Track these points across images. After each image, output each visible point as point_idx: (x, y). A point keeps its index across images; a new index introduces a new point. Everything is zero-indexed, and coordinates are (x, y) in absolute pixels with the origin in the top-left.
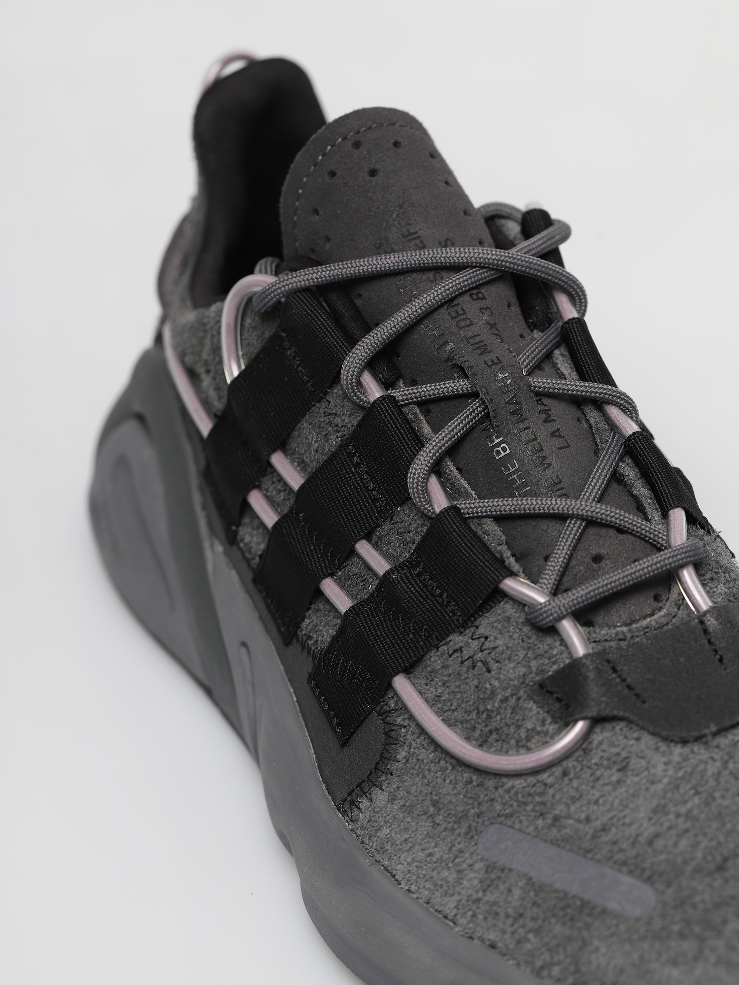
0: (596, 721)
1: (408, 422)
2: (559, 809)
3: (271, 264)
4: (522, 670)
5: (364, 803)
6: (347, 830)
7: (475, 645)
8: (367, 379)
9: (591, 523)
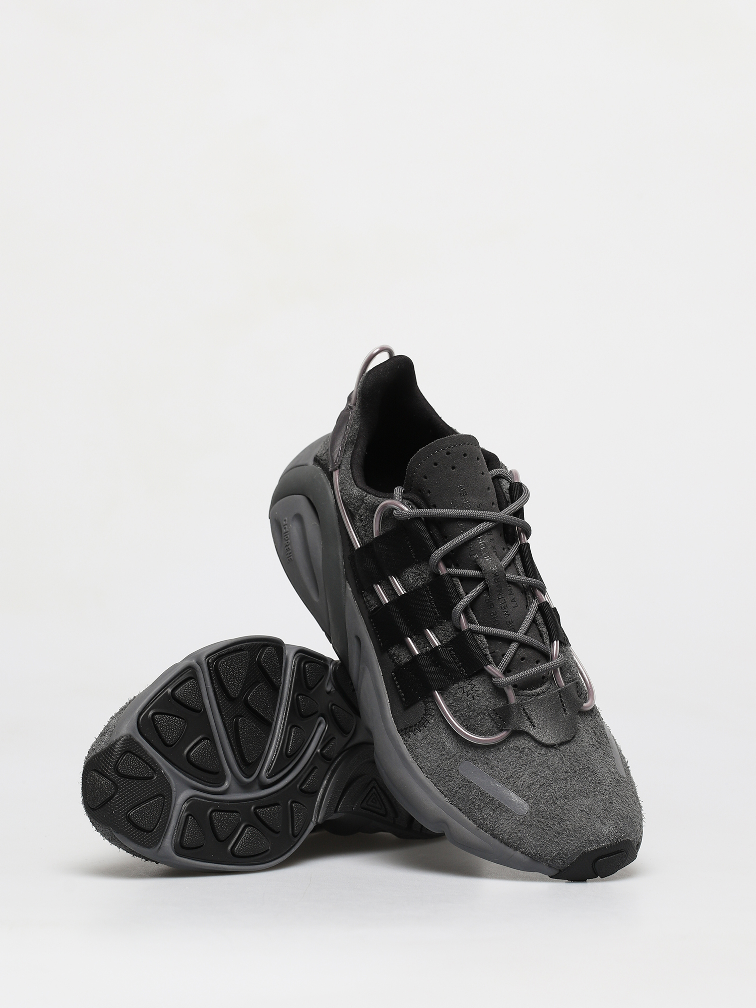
0: (514, 731)
1: (455, 585)
3: (402, 489)
4: (487, 703)
7: (469, 687)
8: (442, 565)
9: (522, 645)
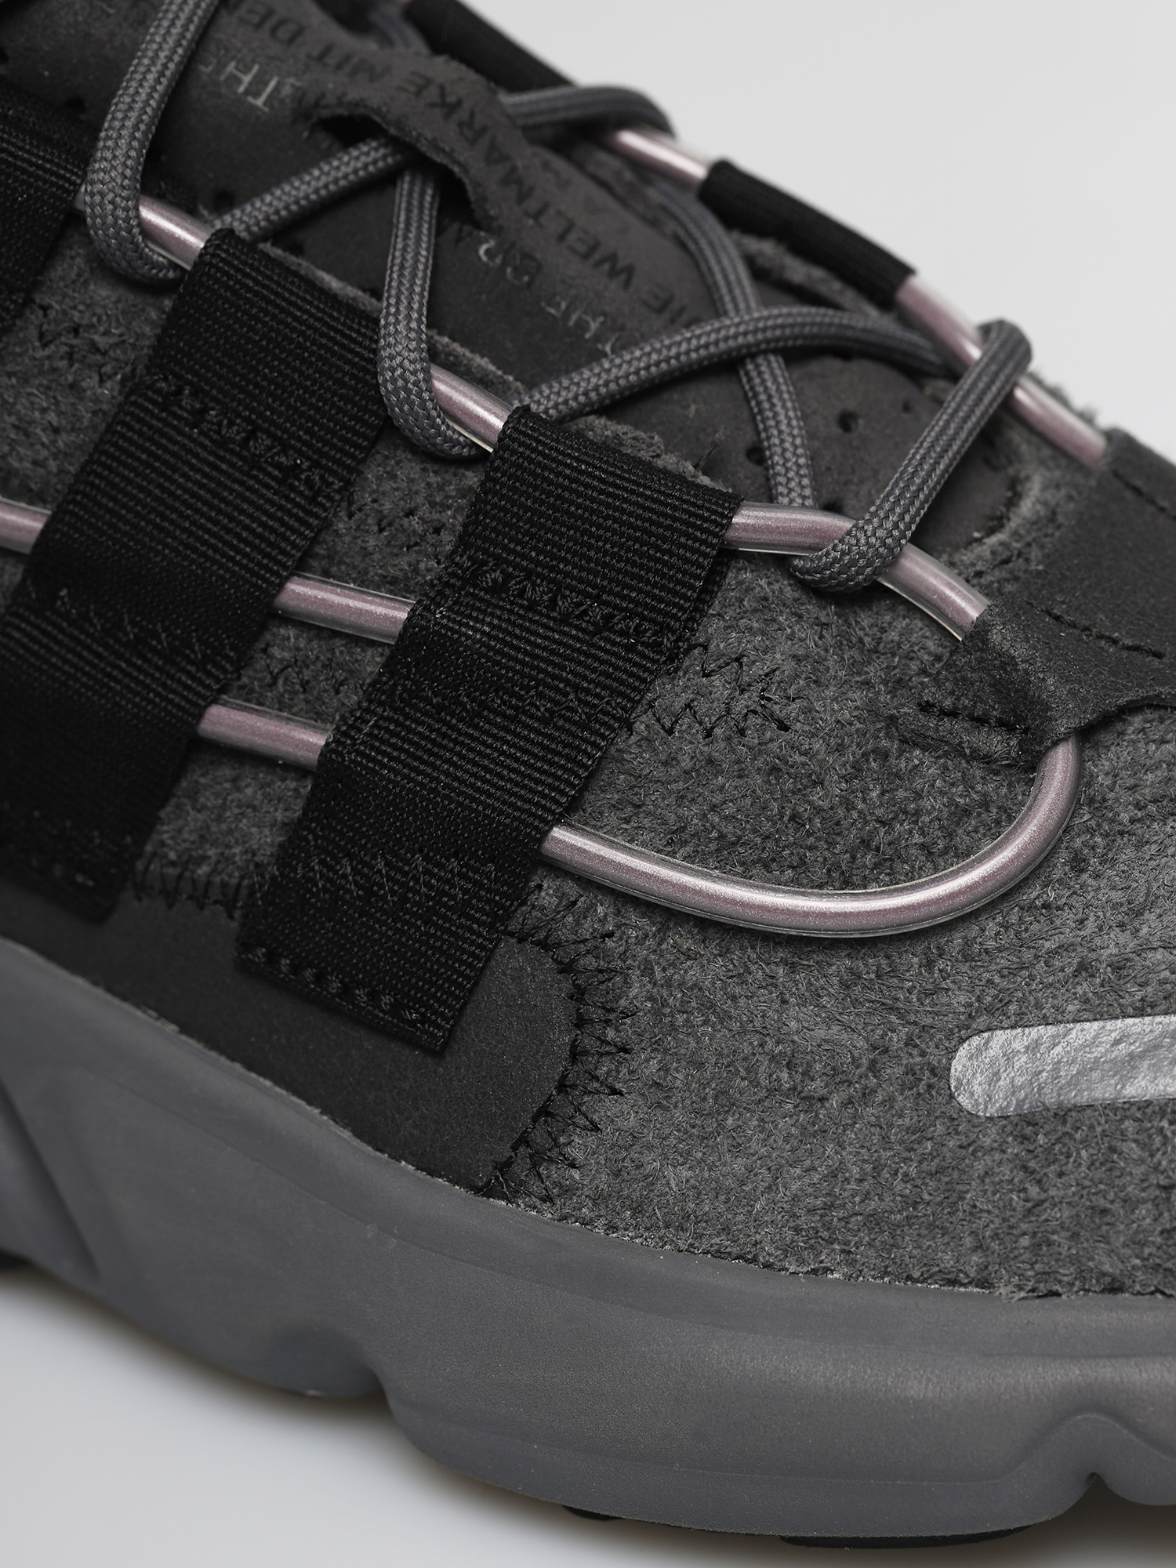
0: (1086, 736)
2: (1115, 943)
4: (858, 697)
5: (578, 1146)
6: (547, 1223)
7: (719, 686)
